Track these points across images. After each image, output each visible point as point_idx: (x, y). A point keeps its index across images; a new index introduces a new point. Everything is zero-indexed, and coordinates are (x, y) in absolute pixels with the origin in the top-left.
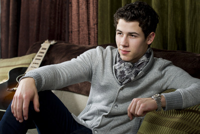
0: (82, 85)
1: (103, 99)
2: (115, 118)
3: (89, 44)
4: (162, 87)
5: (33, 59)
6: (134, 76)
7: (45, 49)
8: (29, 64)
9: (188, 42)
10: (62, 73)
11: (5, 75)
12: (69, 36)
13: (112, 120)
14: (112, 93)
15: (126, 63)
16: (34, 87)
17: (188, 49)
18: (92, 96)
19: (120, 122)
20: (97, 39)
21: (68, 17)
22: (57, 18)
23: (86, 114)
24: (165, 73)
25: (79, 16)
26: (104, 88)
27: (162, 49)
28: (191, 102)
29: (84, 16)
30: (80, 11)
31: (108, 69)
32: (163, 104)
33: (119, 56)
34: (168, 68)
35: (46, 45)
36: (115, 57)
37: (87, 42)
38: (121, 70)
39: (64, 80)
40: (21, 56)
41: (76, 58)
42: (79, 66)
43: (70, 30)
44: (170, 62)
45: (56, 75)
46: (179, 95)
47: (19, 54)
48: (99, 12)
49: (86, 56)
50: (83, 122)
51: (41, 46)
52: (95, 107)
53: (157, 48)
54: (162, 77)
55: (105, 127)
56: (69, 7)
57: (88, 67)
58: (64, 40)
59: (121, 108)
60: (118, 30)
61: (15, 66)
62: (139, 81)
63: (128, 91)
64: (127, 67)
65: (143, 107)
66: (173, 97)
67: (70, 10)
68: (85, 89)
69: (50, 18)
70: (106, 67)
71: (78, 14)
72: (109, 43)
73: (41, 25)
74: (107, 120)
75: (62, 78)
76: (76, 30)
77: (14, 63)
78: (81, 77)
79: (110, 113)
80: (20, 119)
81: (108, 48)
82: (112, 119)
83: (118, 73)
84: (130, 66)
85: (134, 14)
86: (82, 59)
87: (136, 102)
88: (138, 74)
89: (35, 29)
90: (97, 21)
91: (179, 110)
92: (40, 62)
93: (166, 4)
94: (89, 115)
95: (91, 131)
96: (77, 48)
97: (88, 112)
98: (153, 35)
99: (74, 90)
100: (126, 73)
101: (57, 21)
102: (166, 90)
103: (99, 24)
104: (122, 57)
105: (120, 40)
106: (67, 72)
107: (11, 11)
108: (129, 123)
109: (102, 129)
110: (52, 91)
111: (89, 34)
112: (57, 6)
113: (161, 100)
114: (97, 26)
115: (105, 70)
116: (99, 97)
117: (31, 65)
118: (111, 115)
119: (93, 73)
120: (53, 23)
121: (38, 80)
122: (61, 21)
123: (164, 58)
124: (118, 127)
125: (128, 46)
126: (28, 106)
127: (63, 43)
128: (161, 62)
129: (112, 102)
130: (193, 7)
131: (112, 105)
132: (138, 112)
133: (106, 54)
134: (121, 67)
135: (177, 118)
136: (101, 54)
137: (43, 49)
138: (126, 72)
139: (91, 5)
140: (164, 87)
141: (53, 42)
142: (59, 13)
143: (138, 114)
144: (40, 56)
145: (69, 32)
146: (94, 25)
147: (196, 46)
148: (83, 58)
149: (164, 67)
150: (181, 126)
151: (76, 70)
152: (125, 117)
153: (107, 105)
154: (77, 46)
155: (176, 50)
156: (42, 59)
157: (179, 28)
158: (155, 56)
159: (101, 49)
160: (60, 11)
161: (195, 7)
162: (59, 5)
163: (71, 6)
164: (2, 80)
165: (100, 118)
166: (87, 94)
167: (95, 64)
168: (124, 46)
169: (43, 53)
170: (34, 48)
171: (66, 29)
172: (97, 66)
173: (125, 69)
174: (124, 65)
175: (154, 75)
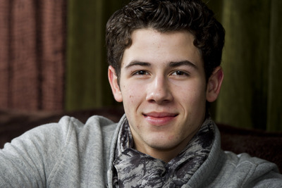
3: (40, 109)
15: (149, 164)
27: (248, 126)
37: (34, 103)
38: (134, 183)
42: (11, 171)
44: (271, 165)
49: (29, 143)
57: (34, 174)
72: (98, 105)
81: (93, 121)
84: (160, 172)
86: (20, 153)
90: (65, 43)
103: (70, 53)
111: (40, 79)
114: (65, 58)
123: (252, 154)
133: (87, 139)
134: (134, 176)
136: (73, 137)
146: (56, 52)
148: (21, 148)
154: (3, 113)
158: (225, 146)
159: (73, 126)
167: (56, 167)
172: (61, 173)
173: (144, 182)
174: (145, 170)
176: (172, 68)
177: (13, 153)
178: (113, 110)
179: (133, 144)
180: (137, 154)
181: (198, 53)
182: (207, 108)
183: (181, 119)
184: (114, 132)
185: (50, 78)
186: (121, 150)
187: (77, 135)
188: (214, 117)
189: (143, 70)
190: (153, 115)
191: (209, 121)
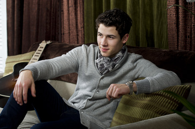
0: (71, 75)
1: (88, 86)
2: (97, 101)
3: (78, 43)
4: (134, 76)
5: (33, 55)
6: (111, 67)
7: (42, 48)
8: (30, 60)
9: (156, 40)
10: (54, 66)
11: (11, 68)
12: (61, 37)
13: (95, 103)
14: (94, 82)
16: (31, 78)
17: (156, 46)
18: (79, 84)
20: (84, 39)
21: (61, 22)
22: (52, 23)
23: (75, 98)
24: (137, 65)
25: (69, 21)
26: (89, 78)
27: (135, 46)
28: (157, 87)
29: (73, 21)
30: (70, 17)
31: (91, 63)
32: (135, 90)
33: (100, 52)
34: (139, 60)
35: (43, 45)
36: (96, 53)
37: (76, 42)
38: (101, 63)
40: (23, 53)
41: (66, 54)
42: (68, 60)
43: (62, 32)
44: (141, 56)
45: (49, 68)
46: (148, 82)
47: (22, 52)
48: (85, 18)
49: (73, 52)
50: (72, 104)
51: (39, 45)
52: (81, 93)
53: (132, 45)
54: (134, 68)
55: (89, 108)
56: (61, 14)
57: (75, 61)
58: (58, 41)
59: (102, 93)
60: (99, 33)
61: (19, 61)
62: (116, 72)
63: (107, 80)
64: (106, 61)
65: (118, 91)
66: (142, 84)
67: (62, 16)
68: (74, 79)
69: (47, 23)
70: (89, 61)
71: (69, 19)
72: (94, 42)
73: (39, 29)
74: (91, 102)
75: (54, 70)
76: (67, 32)
77: (17, 60)
78: (70, 69)
79: (93, 97)
80: (20, 103)
81: (91, 46)
82: (94, 102)
83: (99, 66)
84: (108, 60)
85: (112, 20)
87: (113, 87)
88: (114, 66)
89: (35, 32)
90: (84, 24)
91: (148, 94)
92: (38, 58)
93: (138, 10)
94: (76, 99)
96: (67, 46)
97: (77, 97)
98: (128, 36)
99: (66, 80)
100: (105, 66)
101: (52, 25)
102: (138, 78)
103: (85, 27)
104: (102, 54)
105: (101, 40)
107: (15, 18)
108: (109, 105)
109: (87, 110)
110: (49, 81)
111: (78, 35)
112: (52, 13)
113: (133, 86)
114: (84, 29)
115: (89, 64)
116: (84, 85)
117: (31, 61)
118: (94, 99)
119: (80, 66)
120: (49, 27)
122: (55, 25)
123: (136, 53)
124: (100, 108)
125: (107, 46)
127: (57, 43)
128: (133, 56)
129: (95, 88)
130: (160, 12)
131: (95, 91)
132: (114, 95)
133: (90, 51)
134: (101, 61)
135: (146, 100)
136: (85, 50)
137: (41, 48)
139: (79, 12)
140: (136, 76)
141: (49, 42)
142: (53, 19)
143: (114, 96)
144: (38, 53)
145: (61, 34)
146: (81, 28)
147: (162, 43)
148: (71, 54)
149: (136, 60)
150: (149, 107)
151: (66, 64)
152: (105, 101)
153: (91, 91)
154: (67, 45)
155: (146, 47)
156: (40, 55)
157: (149, 29)
159: (85, 47)
160: (54, 17)
161: (161, 12)
162: (53, 13)
163: (63, 14)
164: (8, 73)
165: (86, 101)
166: (75, 82)
167: (81, 59)
168: (104, 46)
169: (41, 51)
170: (34, 47)
171: (60, 32)
172: (83, 60)
173: (104, 63)
175: (127, 67)
177: (69, 55)
178: (96, 43)
184: (97, 48)
185: (80, 35)
187: (87, 49)
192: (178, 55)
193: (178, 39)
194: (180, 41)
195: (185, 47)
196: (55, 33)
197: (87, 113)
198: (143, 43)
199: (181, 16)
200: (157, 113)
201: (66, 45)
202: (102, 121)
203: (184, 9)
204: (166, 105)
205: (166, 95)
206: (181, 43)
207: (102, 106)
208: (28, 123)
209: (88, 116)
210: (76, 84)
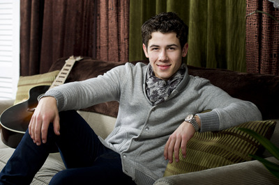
0: (109, 104)
1: (134, 121)
2: (146, 142)
3: (119, 61)
4: (198, 108)
5: (56, 76)
6: (167, 95)
7: (70, 66)
8: (52, 82)
9: (229, 59)
11: (25, 94)
12: (96, 52)
13: (142, 144)
14: (143, 115)
15: (160, 82)
17: (229, 67)
18: (120, 117)
19: (151, 146)
20: (128, 56)
21: (96, 30)
22: (83, 32)
23: (115, 136)
24: (201, 93)
25: (108, 30)
26: (135, 109)
27: (199, 66)
29: (113, 30)
30: (110, 24)
31: (138, 88)
34: (205, 87)
35: (71, 61)
37: (117, 59)
38: (154, 89)
39: (89, 99)
40: (42, 73)
41: (103, 75)
42: (106, 84)
43: (98, 45)
44: (208, 80)
45: (80, 94)
46: (216, 116)
47: (41, 71)
48: (130, 26)
49: (113, 73)
50: (111, 145)
51: (65, 63)
52: (124, 130)
54: (198, 96)
55: (134, 152)
56: (96, 19)
57: (115, 85)
58: (91, 56)
59: (152, 130)
61: (36, 84)
63: (161, 112)
67: (98, 23)
68: (113, 110)
69: (76, 31)
71: (107, 27)
72: (142, 59)
73: (65, 40)
74: (137, 143)
75: (87, 97)
76: (104, 45)
77: (35, 81)
79: (140, 136)
80: (37, 142)
81: (138, 64)
82: (142, 142)
83: (151, 93)
86: (109, 77)
88: (171, 92)
89: (59, 44)
90: (128, 35)
91: (216, 132)
92: (64, 80)
93: (205, 16)
94: (117, 138)
95: (120, 155)
96: (105, 65)
97: (117, 135)
99: (101, 111)
100: (160, 93)
101: (83, 35)
103: (130, 39)
106: (93, 90)
107: (32, 23)
109: (131, 153)
110: (78, 112)
111: (119, 50)
112: (84, 18)
114: (128, 41)
115: (135, 89)
116: (128, 118)
117: (54, 83)
118: (142, 139)
119: (122, 92)
120: (79, 36)
121: (60, 100)
122: (88, 35)
126: (47, 128)
127: (90, 60)
128: (197, 81)
129: (143, 124)
130: (235, 20)
131: (142, 127)
133: (136, 72)
134: (154, 86)
135: (214, 141)
136: (130, 71)
137: (67, 66)
138: (159, 91)
139: (122, 17)
140: (201, 109)
141: (78, 59)
142: (85, 26)
144: (64, 73)
145: (97, 48)
146: (125, 39)
147: (238, 63)
148: (110, 75)
149: (201, 86)
150: (218, 150)
151: (103, 88)
153: (137, 127)
154: (105, 63)
155: (215, 68)
156: (66, 76)
157: (220, 43)
158: (190, 74)
159: (130, 66)
160: (87, 23)
161: (237, 21)
162: (86, 17)
163: (100, 19)
164: (21, 100)
165: (130, 141)
166: (115, 115)
167: (124, 82)
169: (68, 70)
170: (58, 65)
171: (94, 44)
172: (126, 85)
173: (158, 89)
174: (158, 84)
175: (189, 95)
176: (168, 47)
177: (107, 77)
179: (154, 74)
180: (155, 78)
181: (178, 40)
182: (183, 60)
183: (172, 67)
184: (146, 68)
185: (123, 49)
186: (149, 76)
187: (132, 70)
188: (186, 63)
189: (156, 48)
190: (161, 66)
191: (183, 64)
192: (259, 80)
193: (260, 58)
194: (262, 62)
195: (270, 69)
196: (88, 46)
197: (132, 158)
198: (211, 62)
199: (265, 26)
200: (229, 159)
201: (103, 63)
202: (152, 169)
203: (269, 17)
204: (242, 148)
205: (241, 134)
206: (264, 64)
207: (153, 148)
208: (50, 169)
209: (133, 162)
210: (116, 117)
